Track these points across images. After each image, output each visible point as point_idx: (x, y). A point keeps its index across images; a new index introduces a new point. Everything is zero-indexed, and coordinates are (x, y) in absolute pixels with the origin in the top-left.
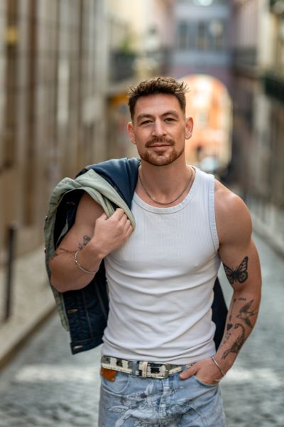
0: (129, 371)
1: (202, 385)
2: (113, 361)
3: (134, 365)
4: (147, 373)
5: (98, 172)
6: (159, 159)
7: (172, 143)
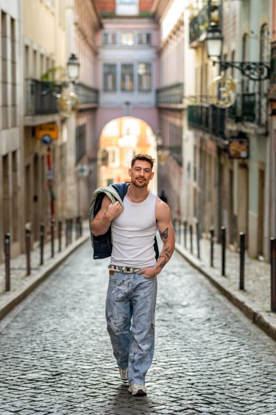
0: (119, 271)
1: (146, 278)
2: (113, 267)
3: (120, 268)
4: (125, 271)
5: (113, 186)
6: (140, 184)
7: (145, 180)
